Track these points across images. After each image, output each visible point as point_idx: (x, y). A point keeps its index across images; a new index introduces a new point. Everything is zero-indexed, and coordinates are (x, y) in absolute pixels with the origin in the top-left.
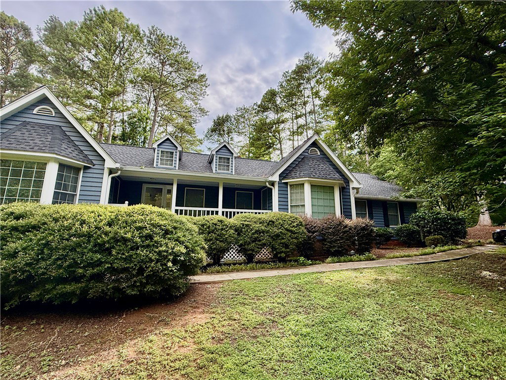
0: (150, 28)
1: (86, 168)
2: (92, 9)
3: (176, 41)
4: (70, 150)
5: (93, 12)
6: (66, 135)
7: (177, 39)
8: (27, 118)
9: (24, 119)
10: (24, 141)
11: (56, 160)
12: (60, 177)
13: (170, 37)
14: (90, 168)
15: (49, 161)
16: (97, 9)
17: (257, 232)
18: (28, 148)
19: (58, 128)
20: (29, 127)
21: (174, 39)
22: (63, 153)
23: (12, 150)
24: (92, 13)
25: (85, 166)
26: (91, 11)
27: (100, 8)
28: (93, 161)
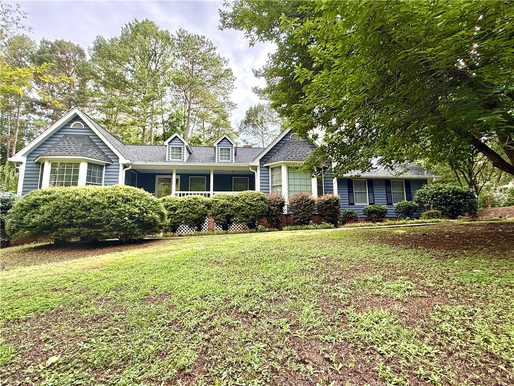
0: (178, 31)
1: (107, 165)
2: (127, 24)
3: (203, 39)
4: (94, 153)
5: (129, 26)
6: (92, 142)
7: (204, 37)
8: (67, 132)
9: (65, 133)
10: (64, 149)
11: (85, 161)
12: (89, 173)
13: (197, 37)
14: (110, 164)
15: (81, 161)
16: (131, 23)
17: (222, 206)
18: (66, 153)
19: (87, 137)
20: (68, 138)
21: (200, 37)
22: (90, 155)
23: (57, 155)
24: (127, 28)
25: (106, 164)
26: (127, 26)
27: (134, 21)
28: (111, 159)
